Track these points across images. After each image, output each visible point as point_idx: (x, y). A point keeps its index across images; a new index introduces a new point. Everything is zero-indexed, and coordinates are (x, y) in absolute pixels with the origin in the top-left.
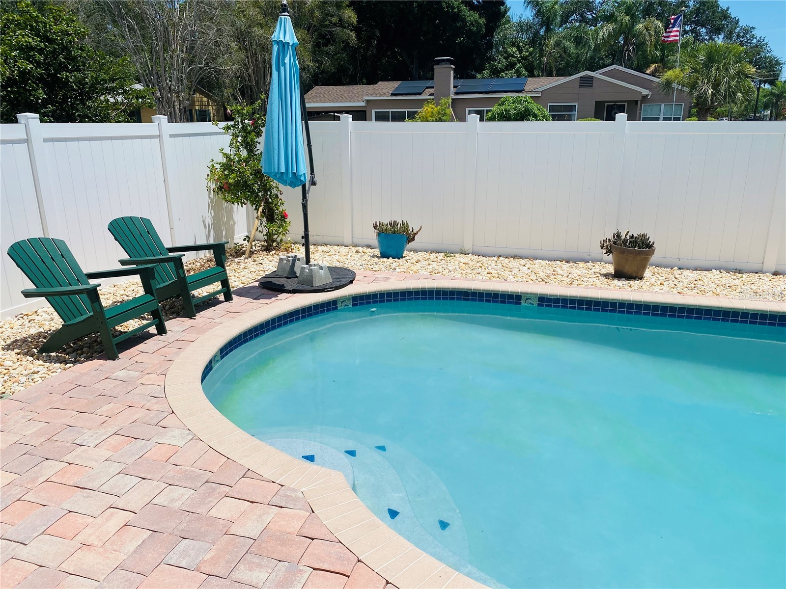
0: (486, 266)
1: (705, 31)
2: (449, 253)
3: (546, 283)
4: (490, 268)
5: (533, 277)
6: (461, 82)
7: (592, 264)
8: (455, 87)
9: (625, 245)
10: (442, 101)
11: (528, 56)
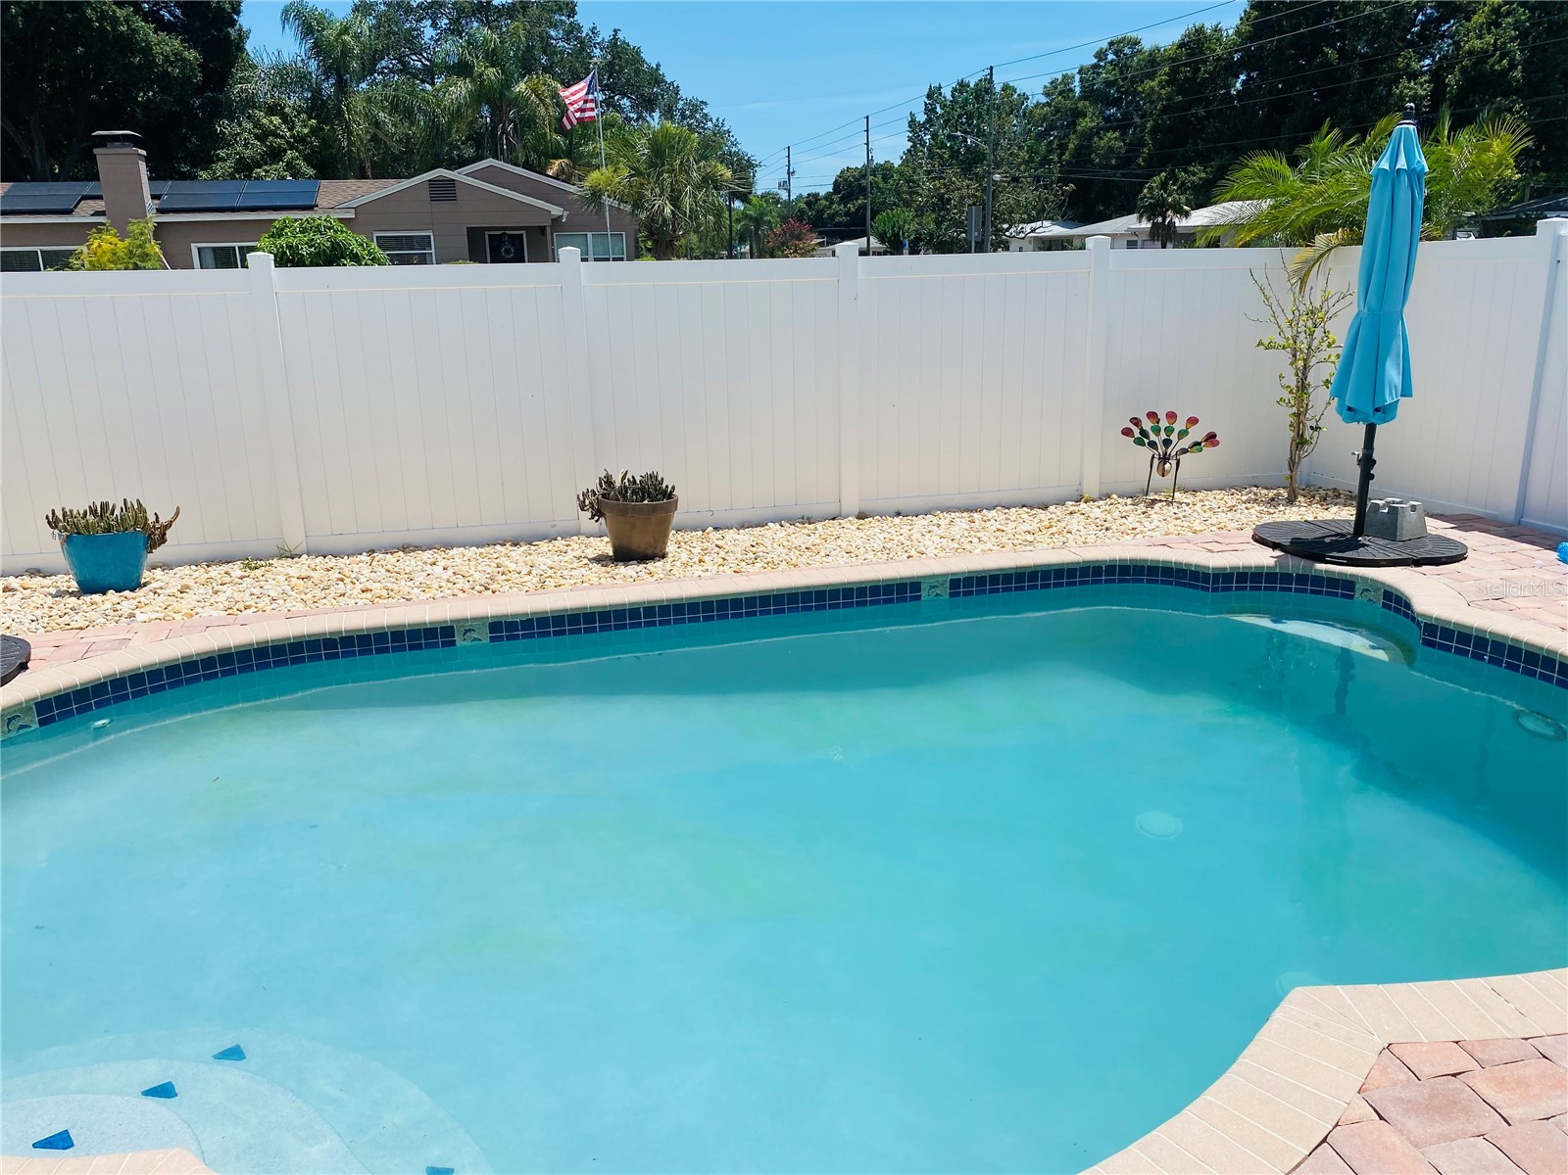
0: (354, 575)
1: (628, 104)
2: (252, 560)
3: (494, 592)
4: (363, 579)
5: (461, 583)
6: (166, 187)
7: (563, 542)
8: (154, 197)
9: (624, 496)
10: (134, 228)
11: (307, 135)
